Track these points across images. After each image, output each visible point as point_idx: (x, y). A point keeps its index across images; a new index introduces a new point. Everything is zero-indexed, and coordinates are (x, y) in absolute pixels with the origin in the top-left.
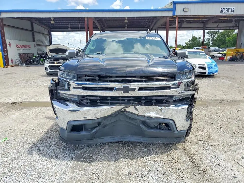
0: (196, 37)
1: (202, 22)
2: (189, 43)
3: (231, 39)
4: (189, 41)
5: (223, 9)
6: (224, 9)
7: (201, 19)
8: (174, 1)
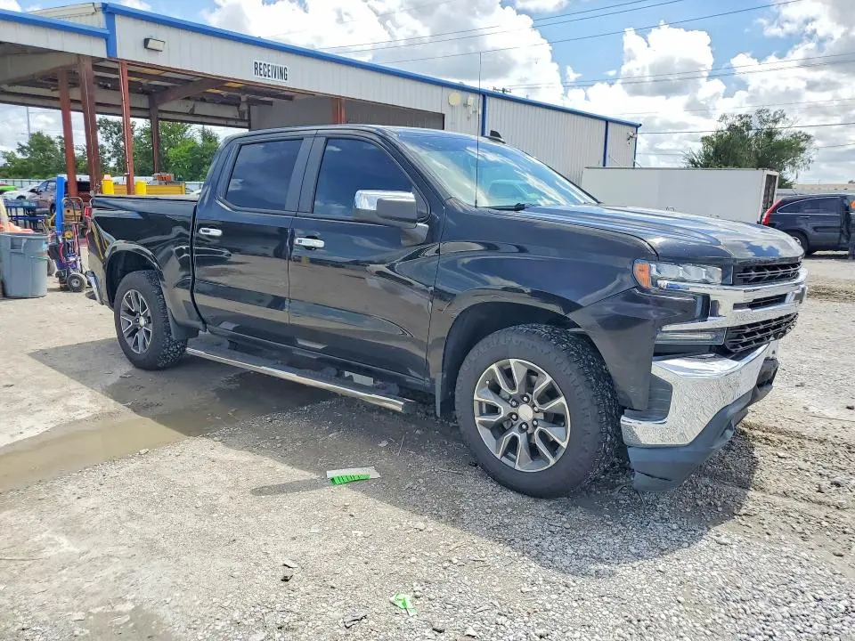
0: (49, 138)
1: (144, 92)
2: (19, 156)
3: (183, 154)
4: (21, 149)
5: (260, 64)
6: (262, 66)
7: (144, 81)
8: (106, 2)
